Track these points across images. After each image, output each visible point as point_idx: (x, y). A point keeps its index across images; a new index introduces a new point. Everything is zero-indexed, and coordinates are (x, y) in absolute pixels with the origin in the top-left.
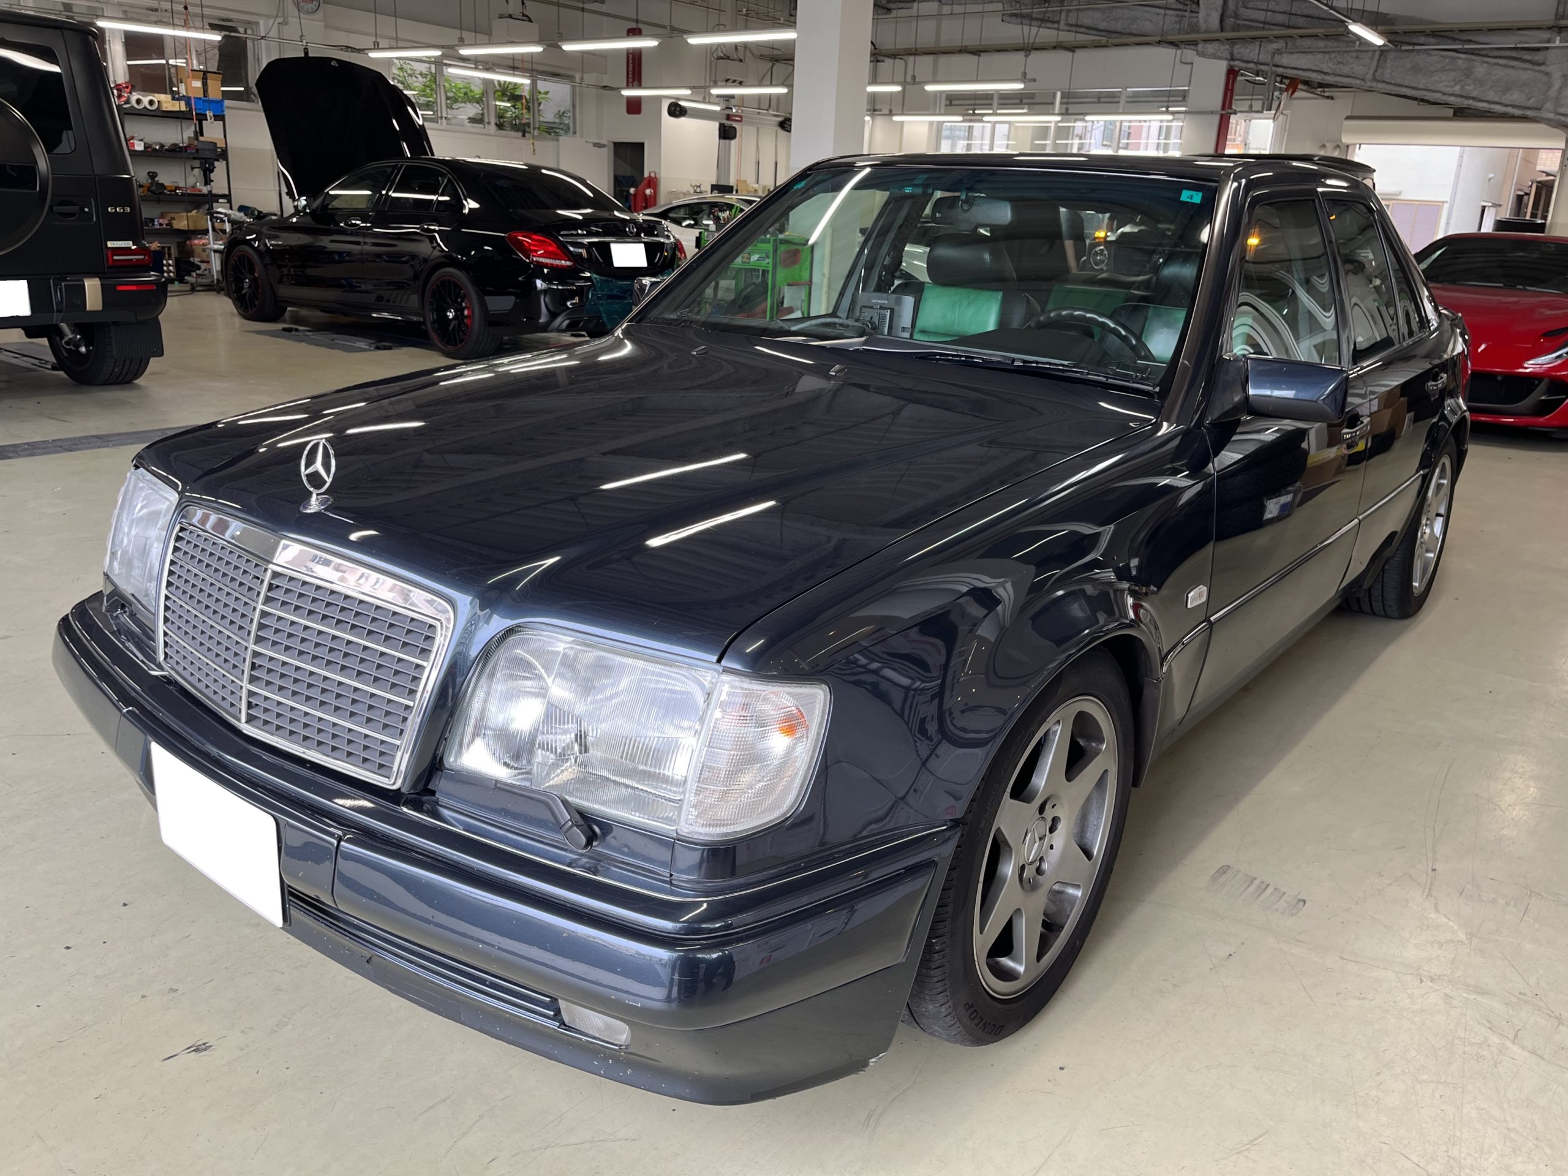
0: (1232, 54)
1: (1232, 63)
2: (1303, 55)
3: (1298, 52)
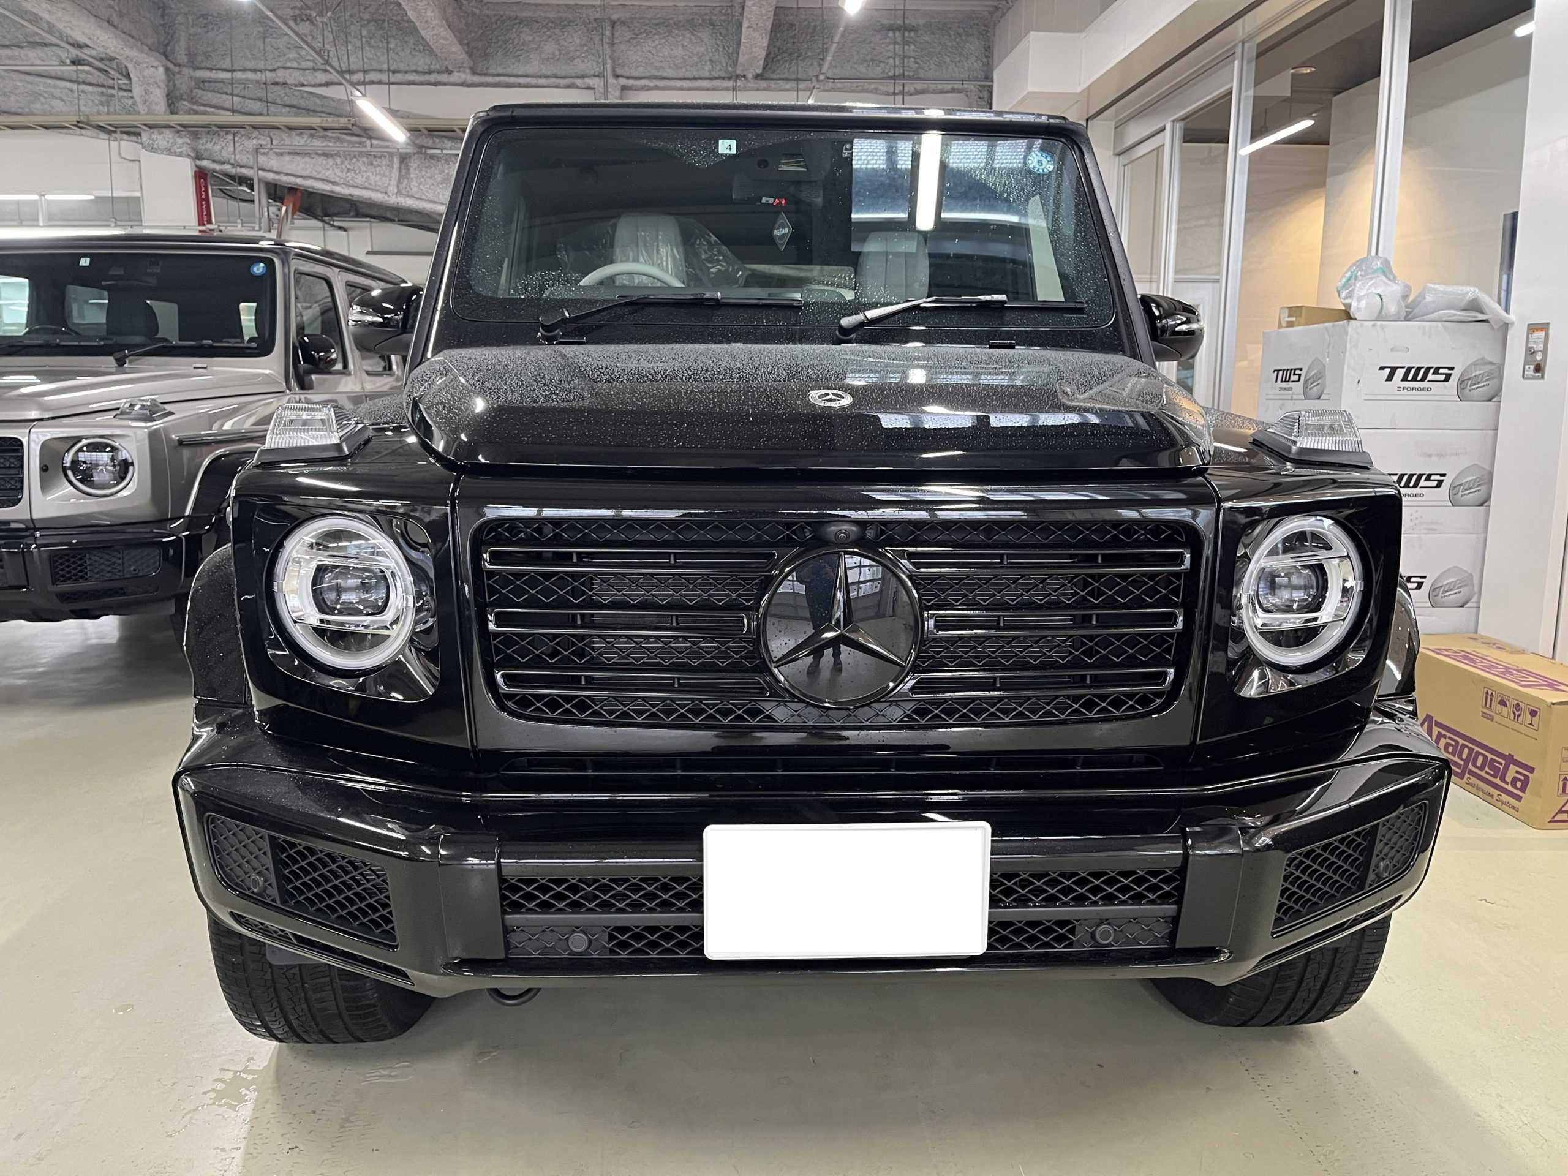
0: (196, 151)
1: (198, 163)
2: (298, 158)
3: (289, 153)
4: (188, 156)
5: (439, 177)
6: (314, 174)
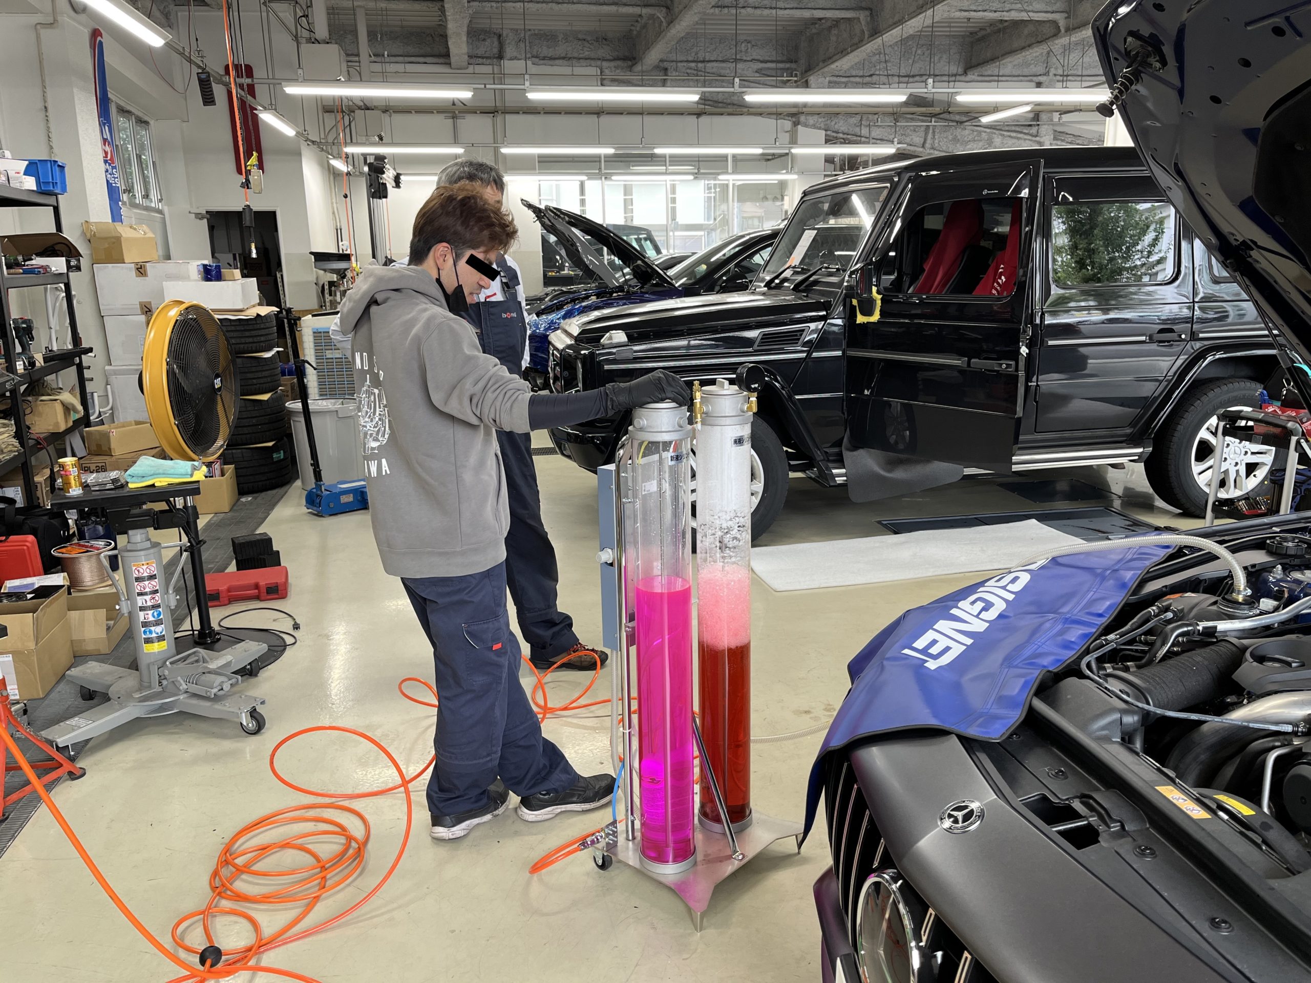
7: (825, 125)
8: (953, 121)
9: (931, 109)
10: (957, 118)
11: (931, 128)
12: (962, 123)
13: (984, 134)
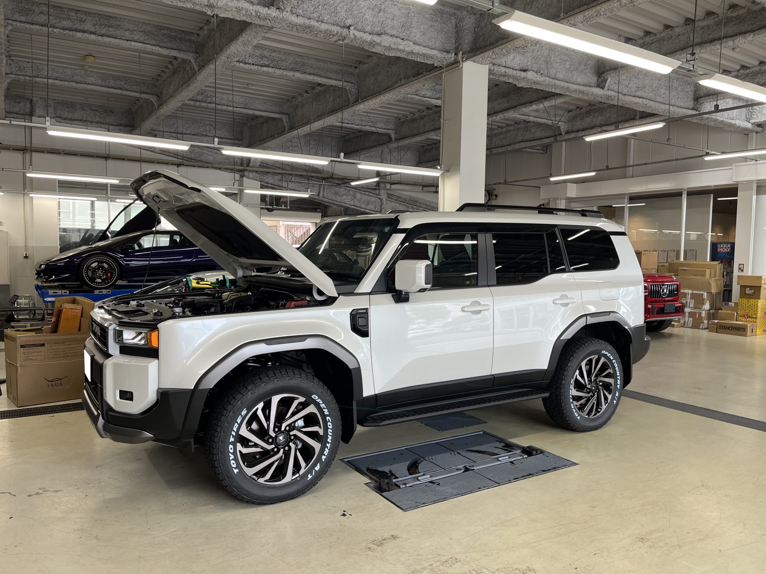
4: (259, 181)
5: (333, 192)
6: (295, 189)
7: (260, 178)
8: (334, 183)
9: (322, 175)
10: (336, 181)
11: (322, 186)
12: (340, 184)
13: (351, 192)
